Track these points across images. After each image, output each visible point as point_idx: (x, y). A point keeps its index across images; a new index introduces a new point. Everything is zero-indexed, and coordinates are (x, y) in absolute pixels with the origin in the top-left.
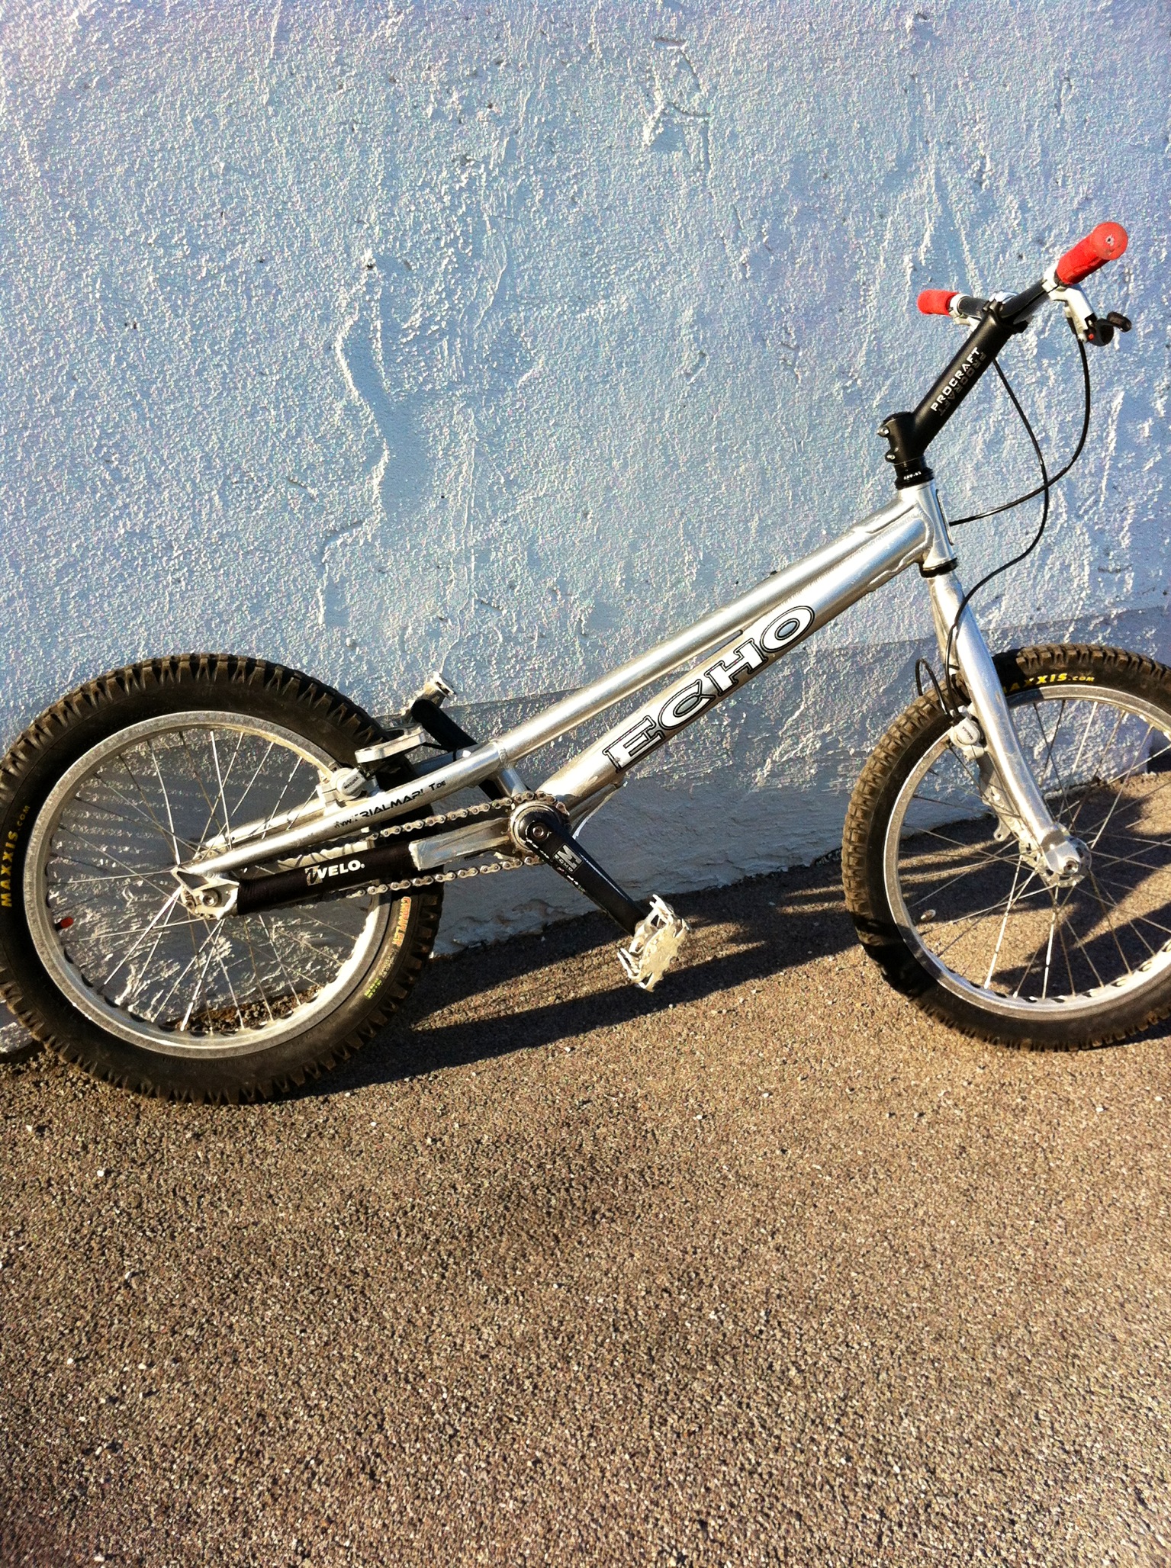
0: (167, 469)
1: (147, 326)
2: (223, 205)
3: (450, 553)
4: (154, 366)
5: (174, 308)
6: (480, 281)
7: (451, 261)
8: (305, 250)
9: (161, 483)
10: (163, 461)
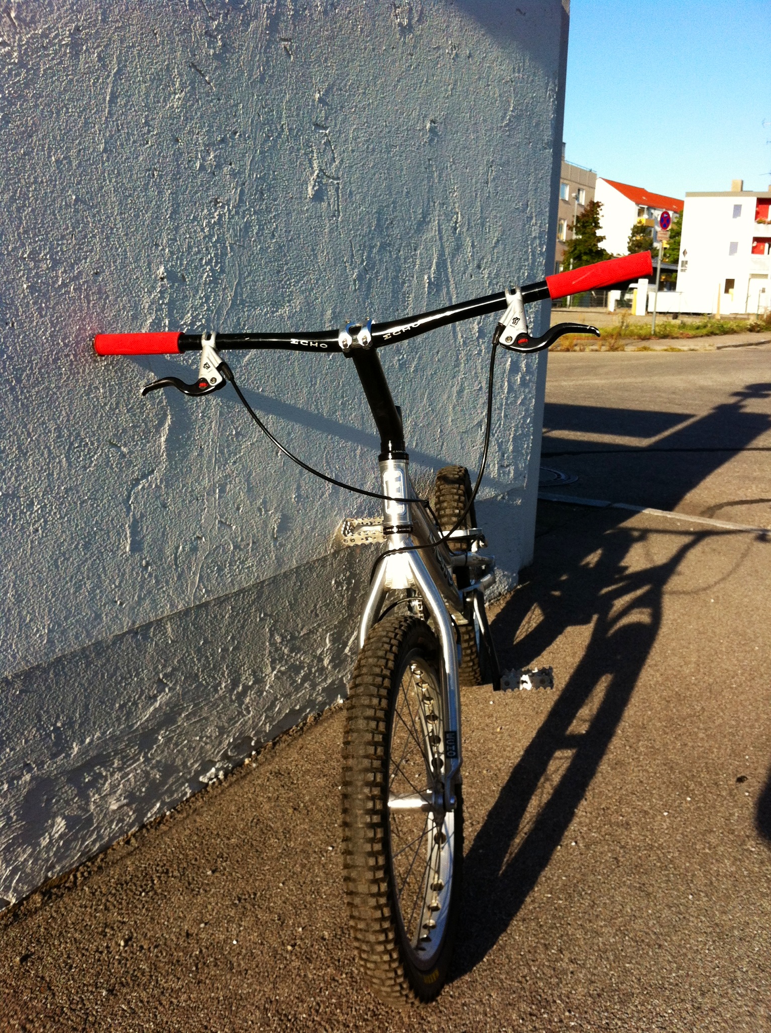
0: (32, 440)
1: (21, 325)
2: (74, 230)
3: (205, 488)
4: (25, 357)
5: (40, 309)
6: (224, 289)
7: (208, 276)
8: (124, 266)
9: (27, 452)
10: (29, 434)
